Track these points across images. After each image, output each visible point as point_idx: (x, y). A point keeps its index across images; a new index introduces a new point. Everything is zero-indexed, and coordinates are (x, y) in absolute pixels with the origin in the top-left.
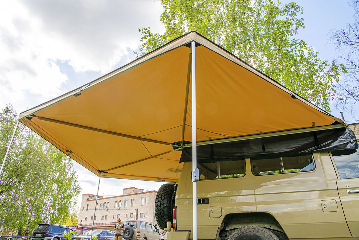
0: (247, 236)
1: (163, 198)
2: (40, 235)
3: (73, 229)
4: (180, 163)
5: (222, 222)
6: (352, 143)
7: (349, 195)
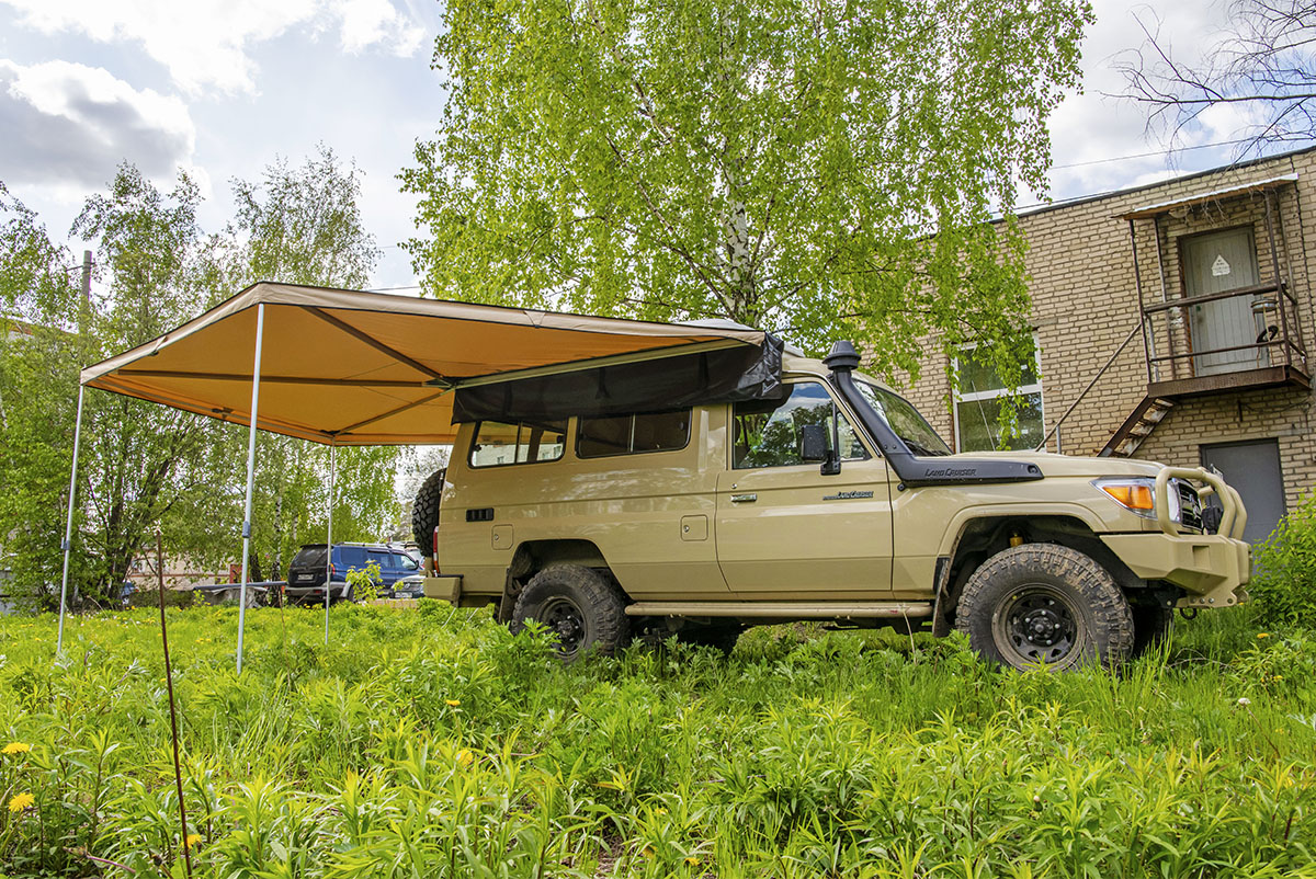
0: (549, 586)
1: (426, 505)
2: (310, 577)
3: (410, 554)
4: (452, 424)
5: (515, 559)
6: (768, 384)
7: (735, 505)
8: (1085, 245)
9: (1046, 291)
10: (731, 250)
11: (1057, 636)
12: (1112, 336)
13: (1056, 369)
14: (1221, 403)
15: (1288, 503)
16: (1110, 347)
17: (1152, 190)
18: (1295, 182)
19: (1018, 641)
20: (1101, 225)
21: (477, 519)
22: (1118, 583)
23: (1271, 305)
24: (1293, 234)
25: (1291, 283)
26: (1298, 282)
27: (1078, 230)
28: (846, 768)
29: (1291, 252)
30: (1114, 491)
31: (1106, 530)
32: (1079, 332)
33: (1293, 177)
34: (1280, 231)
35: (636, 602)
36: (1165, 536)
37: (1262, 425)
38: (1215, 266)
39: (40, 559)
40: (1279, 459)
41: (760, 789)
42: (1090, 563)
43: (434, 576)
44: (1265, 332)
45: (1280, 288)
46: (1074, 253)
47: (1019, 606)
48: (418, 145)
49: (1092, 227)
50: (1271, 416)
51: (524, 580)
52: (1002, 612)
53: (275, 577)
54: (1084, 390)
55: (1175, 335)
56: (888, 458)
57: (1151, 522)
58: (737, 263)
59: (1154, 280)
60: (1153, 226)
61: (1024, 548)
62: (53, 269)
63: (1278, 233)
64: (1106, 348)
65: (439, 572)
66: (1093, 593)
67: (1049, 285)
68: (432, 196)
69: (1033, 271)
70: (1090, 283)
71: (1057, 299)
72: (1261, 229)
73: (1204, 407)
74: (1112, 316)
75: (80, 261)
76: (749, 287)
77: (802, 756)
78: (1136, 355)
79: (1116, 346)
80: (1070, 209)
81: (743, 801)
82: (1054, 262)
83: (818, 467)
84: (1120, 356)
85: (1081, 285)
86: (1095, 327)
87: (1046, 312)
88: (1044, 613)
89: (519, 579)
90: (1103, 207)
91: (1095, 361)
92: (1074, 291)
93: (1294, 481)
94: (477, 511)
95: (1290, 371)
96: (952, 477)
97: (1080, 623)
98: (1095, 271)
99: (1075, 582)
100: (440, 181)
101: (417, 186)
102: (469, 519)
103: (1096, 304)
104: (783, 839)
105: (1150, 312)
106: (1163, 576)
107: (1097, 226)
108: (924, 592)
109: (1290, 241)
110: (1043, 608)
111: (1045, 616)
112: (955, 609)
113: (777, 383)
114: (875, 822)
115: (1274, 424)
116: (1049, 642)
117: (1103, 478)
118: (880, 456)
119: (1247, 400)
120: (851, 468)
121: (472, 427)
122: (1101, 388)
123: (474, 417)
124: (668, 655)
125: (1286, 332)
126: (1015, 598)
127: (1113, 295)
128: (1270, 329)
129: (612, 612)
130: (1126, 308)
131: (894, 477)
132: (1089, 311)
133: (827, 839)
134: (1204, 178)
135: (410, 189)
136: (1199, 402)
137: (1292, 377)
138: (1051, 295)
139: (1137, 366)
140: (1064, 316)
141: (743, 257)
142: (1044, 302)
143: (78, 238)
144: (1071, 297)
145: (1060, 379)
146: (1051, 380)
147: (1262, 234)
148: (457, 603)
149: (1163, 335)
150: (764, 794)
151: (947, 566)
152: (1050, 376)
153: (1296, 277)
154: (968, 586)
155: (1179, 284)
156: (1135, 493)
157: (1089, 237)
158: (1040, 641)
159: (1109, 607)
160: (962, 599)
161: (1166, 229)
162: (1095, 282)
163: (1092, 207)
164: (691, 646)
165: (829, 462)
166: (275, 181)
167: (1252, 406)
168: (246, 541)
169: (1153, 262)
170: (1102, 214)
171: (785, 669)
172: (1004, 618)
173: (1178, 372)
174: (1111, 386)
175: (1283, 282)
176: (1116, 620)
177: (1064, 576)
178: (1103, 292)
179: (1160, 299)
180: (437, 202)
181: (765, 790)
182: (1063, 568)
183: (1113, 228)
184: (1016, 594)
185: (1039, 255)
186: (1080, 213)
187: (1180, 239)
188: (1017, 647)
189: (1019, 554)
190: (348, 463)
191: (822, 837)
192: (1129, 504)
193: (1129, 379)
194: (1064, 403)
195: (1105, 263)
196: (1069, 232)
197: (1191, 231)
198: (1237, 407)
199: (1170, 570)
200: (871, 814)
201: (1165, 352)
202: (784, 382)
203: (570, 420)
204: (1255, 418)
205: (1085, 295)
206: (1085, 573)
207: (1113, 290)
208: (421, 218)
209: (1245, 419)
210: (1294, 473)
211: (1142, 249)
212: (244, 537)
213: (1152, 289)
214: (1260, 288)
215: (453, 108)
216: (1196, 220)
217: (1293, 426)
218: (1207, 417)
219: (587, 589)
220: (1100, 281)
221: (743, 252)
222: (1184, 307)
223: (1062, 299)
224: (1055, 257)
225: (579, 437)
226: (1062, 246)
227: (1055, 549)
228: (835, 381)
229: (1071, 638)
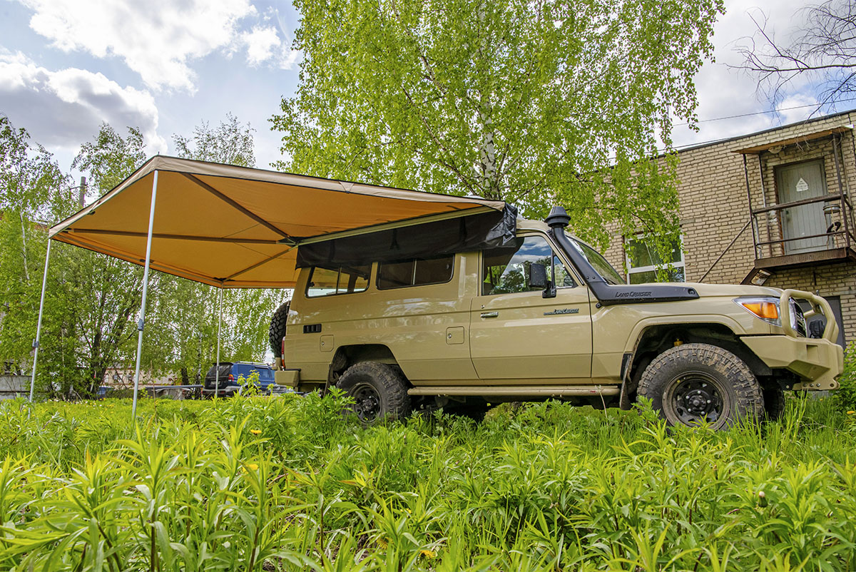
1: (278, 323)
4: (295, 270)
5: (335, 358)
6: (507, 237)
7: (483, 319)
8: (713, 172)
9: (687, 201)
10: (484, 167)
11: (708, 409)
12: (730, 230)
13: (694, 252)
14: (802, 273)
15: (847, 339)
16: (730, 237)
17: (757, 137)
18: (851, 130)
19: (681, 412)
20: (723, 159)
21: (310, 332)
22: (752, 371)
23: (837, 208)
24: (850, 164)
25: (849, 195)
26: (853, 195)
27: (708, 162)
28: (566, 479)
29: (849, 175)
30: (749, 306)
31: (745, 333)
32: (709, 228)
33: (851, 126)
34: (841, 162)
35: (415, 386)
36: (787, 337)
37: (830, 288)
38: (798, 185)
39: (49, 368)
40: (841, 310)
41: (493, 497)
42: (733, 357)
43: (282, 370)
44: (832, 226)
45: (842, 197)
46: (706, 177)
47: (682, 388)
48: (283, 101)
49: (718, 161)
50: (835, 282)
51: (341, 373)
52: (669, 391)
53: (198, 383)
54: (711, 265)
55: (772, 229)
56: (589, 285)
57: (776, 328)
58: (488, 175)
59: (758, 194)
60: (758, 159)
61: (685, 346)
62: (62, 188)
63: (840, 163)
64: (726, 238)
65: (285, 368)
66: (735, 378)
67: (690, 197)
68: (292, 133)
69: (679, 189)
70: (716, 196)
71: (695, 207)
72: (829, 160)
73: (790, 276)
74: (731, 217)
75: (78, 184)
76: (495, 191)
77: (528, 471)
78: (746, 242)
79: (733, 237)
80: (704, 149)
81: (478, 506)
82: (693, 183)
83: (540, 293)
84: (736, 243)
85: (710, 197)
86: (719, 224)
87: (688, 215)
88: (699, 392)
89: (338, 372)
90: (725, 148)
91: (719, 246)
92: (706, 202)
93: (850, 324)
94: (310, 326)
95: (850, 252)
96: (634, 297)
97: (725, 399)
98: (720, 188)
99: (722, 369)
100: (296, 123)
101: (282, 127)
102: (305, 331)
103: (720, 210)
104: (511, 539)
105: (756, 213)
106: (787, 365)
107: (721, 160)
108: (614, 378)
109: (848, 168)
110: (700, 389)
111: (700, 394)
112: (636, 390)
113: (513, 236)
114: (600, 517)
115: (837, 287)
116: (703, 413)
117: (742, 297)
118: (583, 285)
119: (819, 271)
120: (564, 293)
121: (309, 270)
122: (723, 264)
123: (310, 264)
124: (436, 422)
125: (846, 226)
126: (679, 381)
127: (731, 204)
128: (836, 224)
129: (399, 394)
130: (739, 212)
131: (593, 298)
132: (716, 214)
133: (553, 534)
134: (791, 129)
135: (277, 128)
136: (787, 273)
137: (850, 255)
138: (691, 204)
139: (747, 249)
140: (699, 218)
141: (492, 171)
142: (686, 208)
143: (77, 170)
144: (704, 205)
145: (696, 258)
146: (691, 259)
147: (830, 164)
148: (297, 388)
149: (764, 230)
150: (496, 501)
151: (631, 359)
152: (690, 256)
153: (852, 191)
154: (645, 373)
155: (775, 197)
156: (765, 308)
157: (716, 167)
158: (696, 412)
159: (747, 387)
160: (641, 382)
161: (766, 161)
162: (720, 195)
163: (718, 147)
164: (452, 416)
165: (548, 289)
166: (201, 137)
167: (823, 275)
168: (141, 333)
169: (757, 183)
170: (724, 152)
171: (516, 425)
172: (671, 396)
173: (774, 253)
174: (730, 263)
175: (845, 193)
176: (752, 397)
177: (714, 365)
178: (725, 202)
179: (762, 206)
180: (295, 137)
181: (497, 498)
182: (714, 360)
183: (731, 161)
184: (679, 379)
185: (683, 178)
186: (710, 151)
187: (775, 168)
188: (680, 416)
189: (681, 352)
190: (244, 313)
191: (548, 534)
192: (761, 315)
193: (741, 258)
194: (699, 274)
195: (726, 183)
196: (702, 164)
197: (783, 162)
198: (812, 276)
199: (791, 361)
200: (596, 509)
201: (766, 240)
202: (518, 236)
203: (373, 264)
204: (825, 283)
205: (713, 204)
206: (729, 364)
207: (731, 200)
208: (285, 147)
209: (818, 283)
210: (851, 319)
211: (750, 174)
212: (140, 330)
213: (757, 200)
214: (829, 197)
215: (305, 74)
216: (786, 155)
217: (850, 288)
218: (793, 282)
219: (382, 377)
220: (723, 195)
221: (492, 168)
222: (779, 210)
223: (698, 206)
224: (693, 179)
225: (379, 276)
226: (698, 173)
227: (708, 347)
228: (552, 235)
229: (719, 410)
